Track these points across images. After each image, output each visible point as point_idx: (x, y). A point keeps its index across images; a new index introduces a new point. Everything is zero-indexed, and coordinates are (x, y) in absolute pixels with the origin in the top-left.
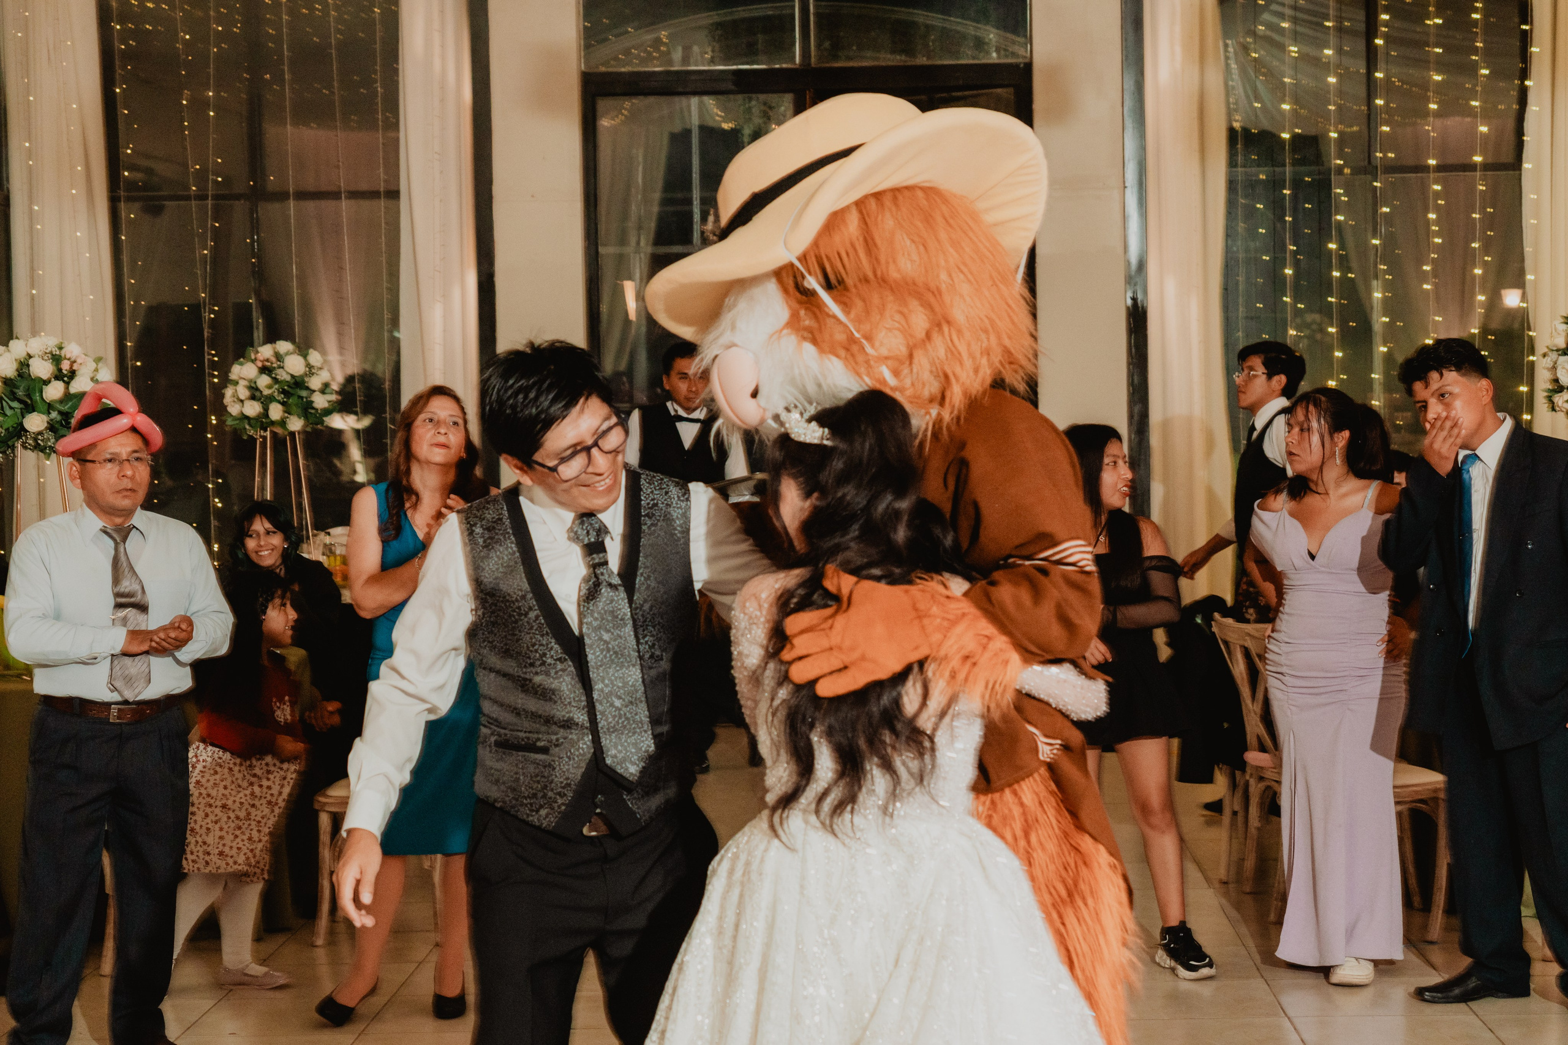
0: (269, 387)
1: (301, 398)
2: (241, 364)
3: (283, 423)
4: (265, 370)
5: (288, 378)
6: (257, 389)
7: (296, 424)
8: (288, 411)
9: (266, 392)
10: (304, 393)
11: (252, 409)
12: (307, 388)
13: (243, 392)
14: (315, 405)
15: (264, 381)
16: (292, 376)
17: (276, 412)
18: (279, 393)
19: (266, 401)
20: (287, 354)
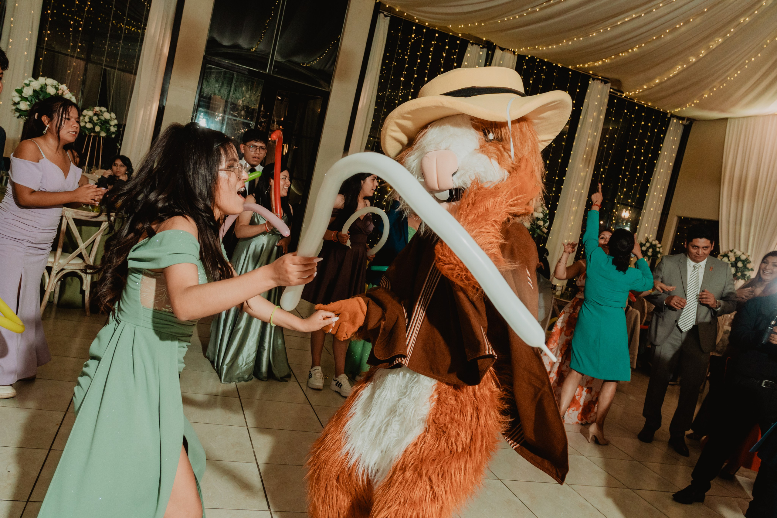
0: (97, 120)
1: (107, 127)
2: (88, 111)
3: (99, 133)
4: (95, 114)
5: (103, 119)
6: (92, 120)
7: (103, 134)
8: (101, 129)
9: (96, 122)
10: (108, 126)
11: (89, 126)
12: (109, 124)
13: (87, 119)
14: (111, 130)
15: (95, 118)
16: (105, 119)
17: (97, 129)
18: (100, 123)
19: (95, 125)
20: (105, 112)
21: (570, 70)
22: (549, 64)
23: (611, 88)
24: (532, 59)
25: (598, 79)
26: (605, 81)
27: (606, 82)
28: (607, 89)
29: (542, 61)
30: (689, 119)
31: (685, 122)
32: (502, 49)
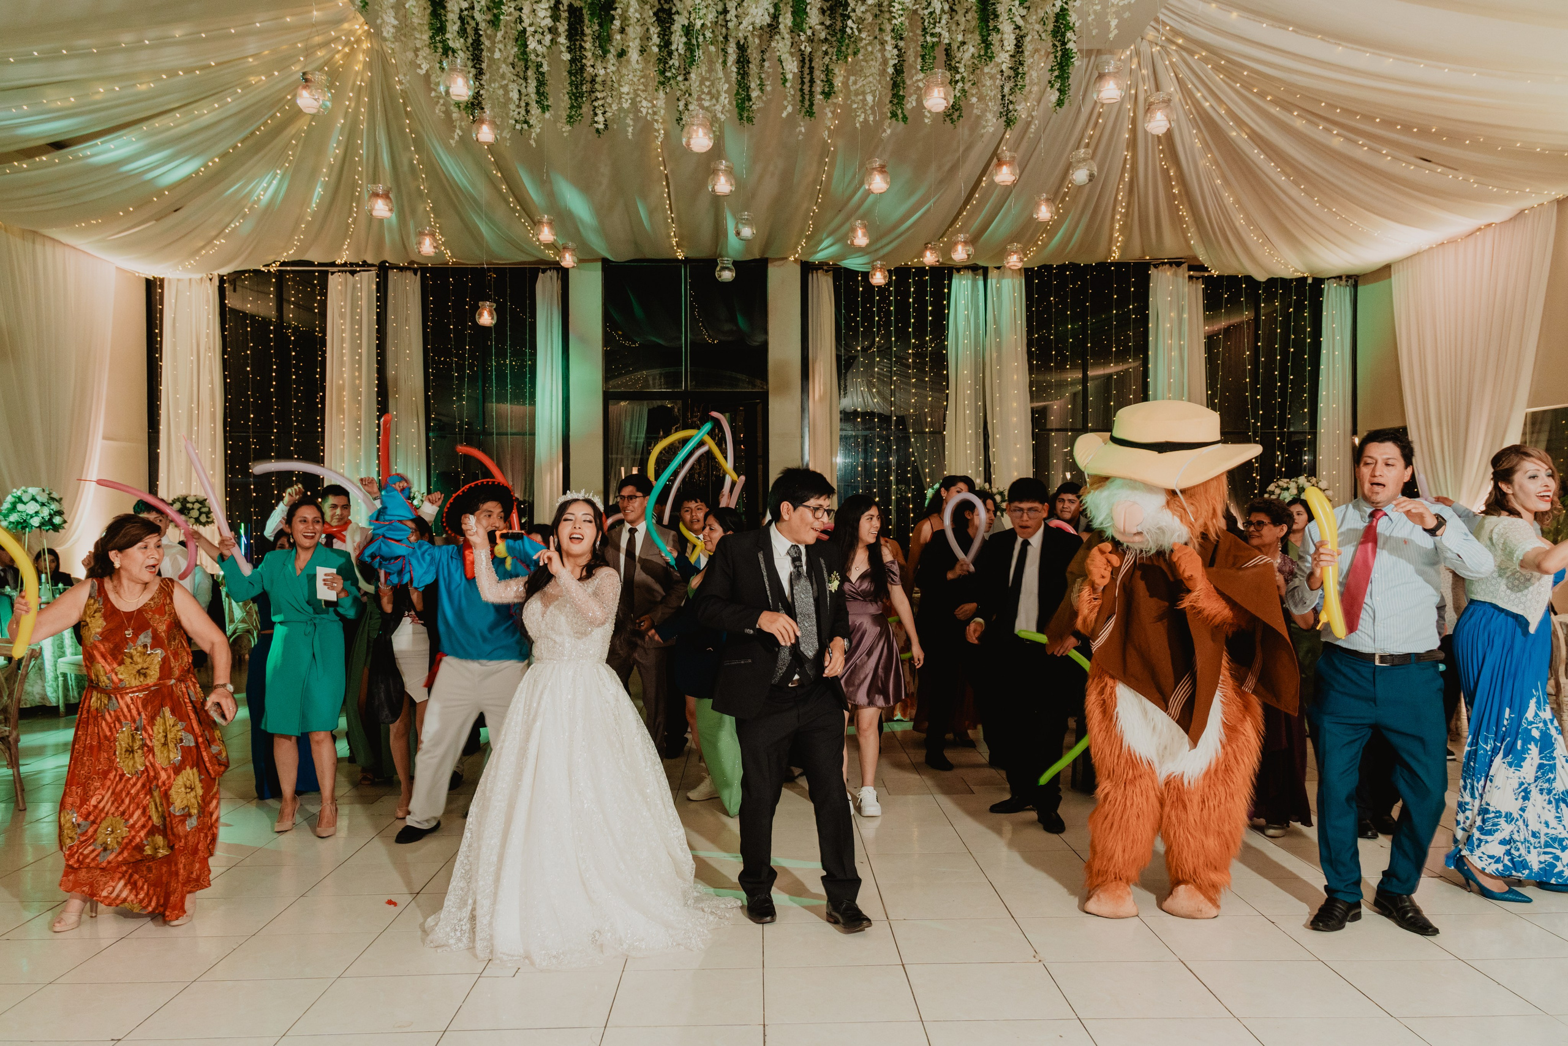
21: (1112, 264)
22: (1074, 266)
23: (1189, 270)
24: (1048, 268)
25: (1164, 264)
26: (1175, 263)
27: (1179, 265)
28: (1184, 272)
29: (1062, 268)
30: (1349, 277)
31: (1343, 283)
32: (999, 268)
